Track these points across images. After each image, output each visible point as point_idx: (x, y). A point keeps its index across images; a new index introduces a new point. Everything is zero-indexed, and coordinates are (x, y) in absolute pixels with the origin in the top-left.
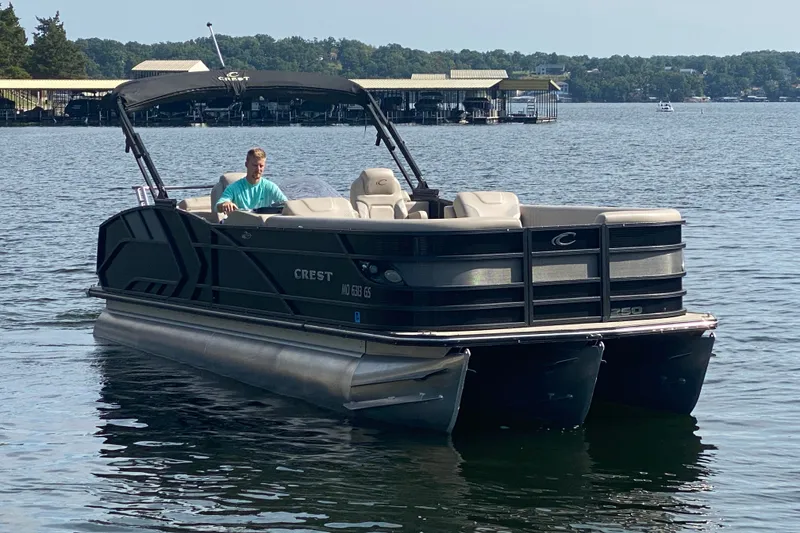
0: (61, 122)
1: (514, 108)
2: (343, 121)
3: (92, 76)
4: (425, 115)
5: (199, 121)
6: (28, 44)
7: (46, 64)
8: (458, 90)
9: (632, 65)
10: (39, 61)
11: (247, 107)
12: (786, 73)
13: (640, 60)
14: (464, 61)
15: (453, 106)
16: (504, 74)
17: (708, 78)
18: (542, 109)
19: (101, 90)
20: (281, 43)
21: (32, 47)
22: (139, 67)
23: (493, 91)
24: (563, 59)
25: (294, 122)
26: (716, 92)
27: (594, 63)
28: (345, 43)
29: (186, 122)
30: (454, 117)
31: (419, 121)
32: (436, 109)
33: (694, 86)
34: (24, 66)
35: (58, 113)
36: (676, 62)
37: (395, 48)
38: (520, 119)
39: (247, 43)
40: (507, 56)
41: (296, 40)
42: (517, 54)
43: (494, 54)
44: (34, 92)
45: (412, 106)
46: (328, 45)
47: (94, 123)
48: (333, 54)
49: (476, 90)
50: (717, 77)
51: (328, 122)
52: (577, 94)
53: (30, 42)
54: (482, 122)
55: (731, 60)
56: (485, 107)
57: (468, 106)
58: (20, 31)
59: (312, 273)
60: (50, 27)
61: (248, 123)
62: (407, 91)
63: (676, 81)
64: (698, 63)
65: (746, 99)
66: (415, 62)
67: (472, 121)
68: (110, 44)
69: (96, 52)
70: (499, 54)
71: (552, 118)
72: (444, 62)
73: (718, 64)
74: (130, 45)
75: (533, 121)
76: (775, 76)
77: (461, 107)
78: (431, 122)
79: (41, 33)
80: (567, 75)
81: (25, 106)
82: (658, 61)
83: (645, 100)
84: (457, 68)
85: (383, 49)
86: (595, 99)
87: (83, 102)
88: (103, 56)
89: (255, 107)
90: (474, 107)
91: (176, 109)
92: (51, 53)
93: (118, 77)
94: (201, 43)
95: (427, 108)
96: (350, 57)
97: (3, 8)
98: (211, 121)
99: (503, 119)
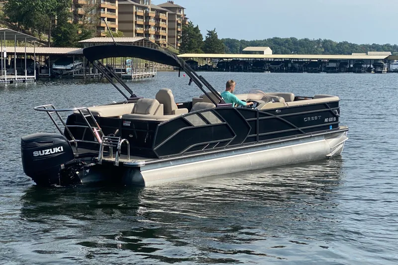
0: (215, 70)
1: (393, 67)
2: (324, 71)
3: (227, 52)
4: (357, 69)
5: (268, 70)
6: (203, 40)
7: (210, 48)
8: (370, 60)
10: (208, 47)
11: (286, 65)
14: (373, 48)
15: (369, 66)
16: (390, 53)
19: (230, 58)
20: (300, 41)
21: (205, 41)
22: (244, 50)
23: (385, 60)
25: (305, 71)
28: (326, 41)
29: (263, 71)
30: (369, 70)
31: (354, 72)
32: (361, 67)
34: (201, 48)
35: (214, 66)
37: (345, 43)
38: (395, 71)
39: (287, 41)
40: (391, 46)
41: (306, 40)
43: (386, 45)
44: (205, 58)
45: (352, 66)
46: (318, 42)
47: (227, 70)
48: (321, 45)
49: (378, 60)
51: (319, 72)
53: (204, 39)
54: (381, 72)
56: (382, 67)
57: (374, 66)
58: (201, 35)
59: (313, 118)
60: (212, 34)
61: (286, 71)
62: (350, 60)
66: (353, 48)
67: (376, 72)
68: (234, 41)
69: (228, 43)
72: (365, 49)
74: (242, 41)
77: (372, 66)
78: (360, 72)
79: (208, 36)
81: (202, 64)
84: (371, 51)
85: (341, 44)
87: (224, 62)
88: (232, 45)
89: (290, 65)
90: (377, 66)
91: (259, 66)
92: (212, 44)
93: (237, 53)
94: (269, 40)
95: (358, 67)
96: (327, 46)
97: (194, 27)
98: (272, 71)
99: (389, 71)
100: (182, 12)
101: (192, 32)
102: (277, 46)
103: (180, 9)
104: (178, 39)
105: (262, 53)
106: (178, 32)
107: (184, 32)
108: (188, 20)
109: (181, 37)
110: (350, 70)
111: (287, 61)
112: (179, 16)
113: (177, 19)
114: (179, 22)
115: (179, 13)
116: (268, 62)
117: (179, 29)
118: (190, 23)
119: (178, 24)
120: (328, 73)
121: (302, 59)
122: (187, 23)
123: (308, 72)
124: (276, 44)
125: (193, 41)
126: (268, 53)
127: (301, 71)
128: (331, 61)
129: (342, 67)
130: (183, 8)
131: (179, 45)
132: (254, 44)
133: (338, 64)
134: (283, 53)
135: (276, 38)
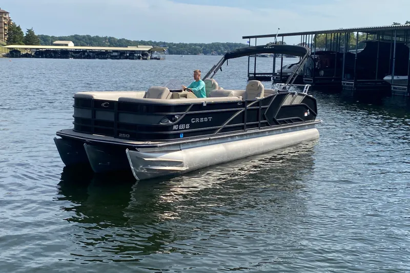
0: (33, 57)
1: (154, 56)
2: (110, 58)
3: (42, 45)
4: (131, 57)
5: (71, 57)
7: (29, 41)
8: (140, 51)
9: (185, 45)
10: (27, 40)
11: (84, 54)
12: (223, 48)
13: (186, 44)
14: (141, 43)
15: (139, 55)
16: (152, 47)
17: (203, 49)
18: (161, 56)
19: (44, 49)
20: (93, 37)
21: (25, 37)
22: (54, 43)
23: (149, 51)
24: (167, 43)
25: (97, 58)
26: (205, 53)
27: (175, 45)
28: (110, 38)
29: (67, 57)
30: (139, 58)
31: (130, 59)
32: (134, 56)
33: (200, 51)
34: (23, 42)
35: (33, 54)
36: (195, 45)
37: (124, 39)
38: (156, 58)
39: (84, 37)
40: (152, 42)
41: (97, 36)
42: (155, 42)
43: (149, 41)
44: (26, 49)
45: (128, 55)
46: (105, 38)
47: (42, 57)
48: (107, 41)
49: (144, 51)
50: (205, 49)
51: (106, 58)
52: (170, 53)
53: (25, 35)
54: (146, 59)
55: (209, 45)
56: (147, 55)
57: (143, 55)
58: (22, 32)
60: (30, 32)
61: (84, 58)
62: (127, 51)
63: (195, 50)
64: (201, 45)
65: (213, 55)
66: (128, 43)
67: (143, 59)
68: (46, 36)
69: (43, 38)
70: (151, 42)
71: (164, 59)
72: (136, 43)
73: (206, 45)
74: (52, 37)
75: (159, 59)
76: (220, 49)
77: (141, 55)
78: (133, 59)
79: (28, 33)
80: (168, 47)
81: (24, 53)
82: (191, 45)
83: (188, 54)
84: (140, 45)
85: (120, 39)
86: (175, 54)
87: (39, 52)
88: (45, 40)
89: (86, 54)
90: (144, 55)
91: (65, 54)
92: (30, 39)
93: (49, 45)
94: (72, 36)
95: (132, 55)
96: (111, 41)
97: (17, 26)
98: (75, 57)
99: (151, 59)
100: (7, 15)
101: (16, 30)
102: (77, 41)
103: (6, 13)
104: (5, 35)
105: (67, 45)
106: (5, 29)
107: (9, 30)
108: (12, 21)
109: (7, 34)
110: (127, 58)
111: (84, 51)
112: (5, 18)
113: (3, 21)
114: (6, 23)
115: (5, 16)
116: (71, 51)
117: (6, 28)
118: (14, 24)
119: (5, 24)
120: (112, 59)
121: (95, 50)
122: (11, 23)
123: (99, 59)
124: (76, 39)
125: (17, 36)
126: (71, 46)
127: (94, 58)
128: (114, 51)
129: (122, 55)
130: (8, 13)
131: (6, 39)
132: (61, 39)
133: (119, 53)
134: (81, 46)
135: (76, 35)
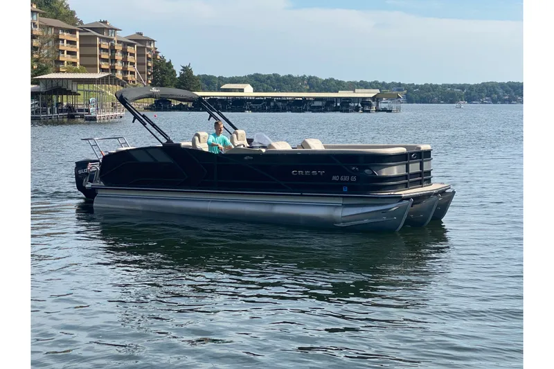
0: (190, 110)
1: (382, 106)
2: (309, 111)
3: (204, 90)
4: (344, 108)
5: (248, 110)
6: (177, 77)
7: (184, 85)
8: (358, 98)
9: (433, 88)
10: (182, 83)
11: (268, 104)
12: (501, 92)
13: (437, 86)
14: (361, 85)
15: (356, 104)
16: (378, 91)
17: (466, 94)
18: (394, 106)
19: (207, 96)
20: (283, 77)
21: (179, 78)
22: (223, 87)
23: (373, 98)
24: (403, 85)
25: (289, 111)
26: (470, 100)
27: (417, 87)
28: (310, 78)
29: (243, 111)
30: (357, 109)
31: (341, 111)
32: (348, 106)
33: (460, 97)
34: (175, 86)
35: (189, 106)
36: (452, 86)
37: (332, 79)
38: (384, 110)
39: (269, 77)
40: (379, 84)
41: (289, 76)
42: (384, 83)
43: (374, 82)
45: (338, 104)
46: (303, 78)
48: (305, 82)
49: (366, 98)
50: (470, 94)
51: (304, 111)
52: (409, 100)
53: (178, 76)
54: (369, 111)
55: (477, 86)
56: (370, 105)
57: (362, 105)
58: (174, 71)
60: (186, 70)
61: (269, 111)
62: (337, 98)
63: (453, 95)
64: (462, 87)
65: (483, 103)
66: (339, 86)
67: (364, 111)
68: (211, 77)
69: (205, 79)
70: (376, 83)
71: (398, 110)
72: (352, 86)
73: (471, 87)
74: (219, 77)
75: (390, 111)
76: (496, 93)
77: (360, 105)
78: (347, 111)
79: (183, 72)
80: (405, 91)
81: (176, 103)
82: (444, 86)
83: (439, 103)
84: (358, 88)
85: (327, 80)
86: (417, 102)
88: (210, 82)
89: (272, 104)
90: (365, 105)
91: (239, 105)
92: (188, 80)
93: (215, 91)
94: (250, 76)
95: (345, 106)
96: (313, 84)
97: (167, 61)
98: (254, 110)
99: (377, 110)
100: (152, 45)
101: (165, 68)
102: (258, 83)
103: (151, 41)
104: (148, 75)
105: (242, 90)
106: (148, 67)
107: (155, 67)
108: (159, 54)
109: (152, 73)
110: (336, 110)
111: (269, 100)
112: (149, 50)
113: (147, 53)
114: (150, 56)
115: (149, 47)
116: (249, 100)
117: (150, 65)
118: (162, 58)
119: (149, 59)
120: (313, 112)
121: (286, 97)
122: (158, 57)
123: (292, 111)
124: (257, 81)
125: (166, 77)
126: (249, 91)
127: (284, 110)
128: (317, 99)
129: (329, 106)
130: (154, 41)
131: (150, 82)
132: (233, 80)
133: (324, 103)
134: (265, 91)
135: (257, 74)
